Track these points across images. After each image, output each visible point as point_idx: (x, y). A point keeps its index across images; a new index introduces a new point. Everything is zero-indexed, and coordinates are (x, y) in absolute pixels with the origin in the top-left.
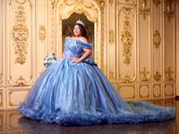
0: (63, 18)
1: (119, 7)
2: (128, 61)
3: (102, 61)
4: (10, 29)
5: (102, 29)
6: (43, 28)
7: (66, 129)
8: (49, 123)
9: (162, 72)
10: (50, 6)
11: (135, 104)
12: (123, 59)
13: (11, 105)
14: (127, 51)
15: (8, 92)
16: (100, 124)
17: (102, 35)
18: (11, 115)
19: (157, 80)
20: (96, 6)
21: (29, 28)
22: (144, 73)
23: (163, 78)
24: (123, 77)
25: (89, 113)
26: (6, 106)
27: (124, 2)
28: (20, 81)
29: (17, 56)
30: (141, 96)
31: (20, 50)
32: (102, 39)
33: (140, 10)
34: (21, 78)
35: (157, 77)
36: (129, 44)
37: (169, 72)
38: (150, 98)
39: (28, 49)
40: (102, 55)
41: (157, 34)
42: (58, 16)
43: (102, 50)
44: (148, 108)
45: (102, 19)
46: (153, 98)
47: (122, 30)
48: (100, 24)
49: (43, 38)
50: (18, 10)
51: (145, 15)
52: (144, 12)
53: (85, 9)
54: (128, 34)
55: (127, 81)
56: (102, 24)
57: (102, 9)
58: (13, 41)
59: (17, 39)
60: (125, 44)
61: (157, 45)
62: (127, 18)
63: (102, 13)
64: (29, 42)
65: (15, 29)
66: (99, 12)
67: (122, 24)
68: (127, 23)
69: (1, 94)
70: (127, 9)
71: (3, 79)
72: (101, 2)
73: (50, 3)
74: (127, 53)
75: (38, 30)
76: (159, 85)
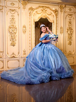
0: (35, 21)
1: (66, 14)
2: (70, 43)
3: (56, 44)
4: (7, 27)
5: (57, 26)
6: (24, 27)
10: (28, 14)
12: (68, 42)
13: (8, 68)
14: (70, 38)
15: (7, 61)
17: (57, 29)
20: (53, 14)
21: (17, 27)
24: (68, 52)
26: (5, 69)
27: (68, 11)
29: (11, 42)
31: (13, 39)
32: (56, 32)
34: (13, 54)
36: (71, 34)
39: (17, 38)
42: (33, 20)
45: (57, 21)
47: (67, 26)
48: (55, 24)
49: (25, 32)
50: (11, 17)
53: (47, 16)
54: (71, 29)
55: (70, 54)
56: (57, 24)
57: (57, 15)
58: (9, 34)
59: (11, 33)
60: (69, 34)
62: (70, 20)
63: (57, 17)
64: (17, 34)
65: (10, 28)
66: (55, 17)
67: (67, 23)
68: (70, 23)
69: (3, 62)
70: (70, 15)
71: (4, 54)
72: (56, 11)
73: (28, 13)
74: (70, 39)
75: (22, 28)
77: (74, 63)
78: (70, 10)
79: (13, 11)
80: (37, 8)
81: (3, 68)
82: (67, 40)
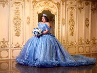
0: (39, 13)
1: (67, 7)
2: (72, 34)
3: (59, 34)
4: (12, 19)
5: (59, 18)
6: (28, 18)
7: (40, 69)
9: (90, 40)
10: (32, 7)
11: (76, 57)
12: (69, 33)
13: (13, 57)
15: (11, 50)
16: (57, 67)
17: (59, 21)
18: (13, 62)
19: (88, 44)
20: (56, 6)
21: (21, 18)
22: (81, 40)
23: (91, 43)
24: (70, 42)
25: (52, 61)
26: (10, 58)
27: (70, 4)
28: (17, 45)
29: (15, 32)
30: (79, 52)
31: (17, 29)
32: (59, 23)
33: (78, 8)
34: (18, 44)
35: (88, 42)
36: (73, 25)
37: (94, 39)
38: (84, 53)
39: (21, 29)
40: (59, 31)
41: (87, 20)
42: (36, 12)
43: (59, 29)
44: (82, 58)
45: (59, 13)
46: (86, 53)
47: (69, 18)
48: (57, 15)
49: (28, 23)
50: (16, 10)
52: (80, 9)
53: (50, 8)
54: (72, 21)
55: (72, 45)
56: (59, 15)
57: (59, 8)
58: (13, 25)
59: (16, 24)
60: (71, 25)
61: (87, 26)
62: (71, 12)
63: (59, 10)
64: (21, 25)
65: (15, 19)
66: (57, 9)
67: (69, 15)
68: (72, 15)
69: (8, 51)
70: (71, 8)
71: (9, 44)
72: (58, 4)
73: (32, 5)
74: (72, 30)
75: (26, 19)
76: (89, 46)
77: (76, 53)
78: (71, 3)
79: (18, 3)
80: (40, 1)
81: (8, 57)
82: (69, 31)
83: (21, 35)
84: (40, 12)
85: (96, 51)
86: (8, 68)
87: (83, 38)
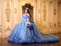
1: (42, 1)
2: (45, 20)
4: (4, 10)
5: (36, 9)
6: (16, 9)
8: (17, 43)
10: (18, 1)
12: (43, 19)
13: (5, 36)
14: (45, 16)
15: (4, 32)
17: (36, 11)
19: (55, 26)
20: (34, 1)
21: (11, 9)
22: (50, 24)
23: (57, 25)
24: (43, 25)
29: (7, 19)
30: (49, 32)
31: (8, 17)
32: (36, 13)
33: (49, 2)
34: (8, 27)
35: (55, 25)
36: (45, 14)
37: (59, 23)
38: (52, 32)
39: (11, 17)
41: (55, 10)
45: (36, 5)
46: (53, 33)
47: (43, 9)
48: (35, 7)
49: (16, 13)
50: (7, 3)
51: (51, 3)
53: (30, 2)
54: (45, 11)
55: (45, 27)
56: (36, 7)
58: (5, 14)
61: (55, 14)
62: (45, 5)
64: (11, 14)
65: (6, 10)
66: (35, 3)
67: (43, 7)
68: (45, 7)
69: (2, 32)
71: (3, 27)
75: (14, 10)
76: (56, 28)
77: (47, 32)
81: (2, 36)
82: (43, 18)
83: (11, 21)
84: (24, 5)
85: (60, 31)
86: (2, 43)
87: (52, 22)
